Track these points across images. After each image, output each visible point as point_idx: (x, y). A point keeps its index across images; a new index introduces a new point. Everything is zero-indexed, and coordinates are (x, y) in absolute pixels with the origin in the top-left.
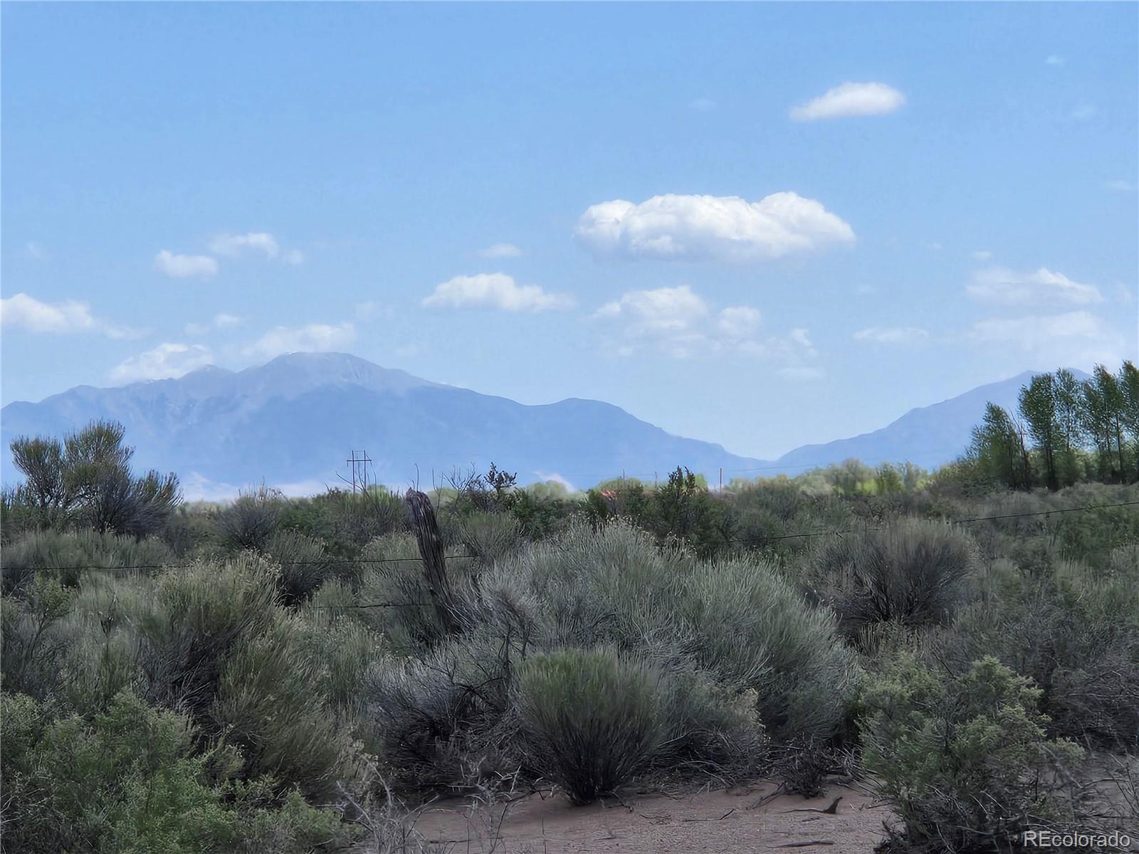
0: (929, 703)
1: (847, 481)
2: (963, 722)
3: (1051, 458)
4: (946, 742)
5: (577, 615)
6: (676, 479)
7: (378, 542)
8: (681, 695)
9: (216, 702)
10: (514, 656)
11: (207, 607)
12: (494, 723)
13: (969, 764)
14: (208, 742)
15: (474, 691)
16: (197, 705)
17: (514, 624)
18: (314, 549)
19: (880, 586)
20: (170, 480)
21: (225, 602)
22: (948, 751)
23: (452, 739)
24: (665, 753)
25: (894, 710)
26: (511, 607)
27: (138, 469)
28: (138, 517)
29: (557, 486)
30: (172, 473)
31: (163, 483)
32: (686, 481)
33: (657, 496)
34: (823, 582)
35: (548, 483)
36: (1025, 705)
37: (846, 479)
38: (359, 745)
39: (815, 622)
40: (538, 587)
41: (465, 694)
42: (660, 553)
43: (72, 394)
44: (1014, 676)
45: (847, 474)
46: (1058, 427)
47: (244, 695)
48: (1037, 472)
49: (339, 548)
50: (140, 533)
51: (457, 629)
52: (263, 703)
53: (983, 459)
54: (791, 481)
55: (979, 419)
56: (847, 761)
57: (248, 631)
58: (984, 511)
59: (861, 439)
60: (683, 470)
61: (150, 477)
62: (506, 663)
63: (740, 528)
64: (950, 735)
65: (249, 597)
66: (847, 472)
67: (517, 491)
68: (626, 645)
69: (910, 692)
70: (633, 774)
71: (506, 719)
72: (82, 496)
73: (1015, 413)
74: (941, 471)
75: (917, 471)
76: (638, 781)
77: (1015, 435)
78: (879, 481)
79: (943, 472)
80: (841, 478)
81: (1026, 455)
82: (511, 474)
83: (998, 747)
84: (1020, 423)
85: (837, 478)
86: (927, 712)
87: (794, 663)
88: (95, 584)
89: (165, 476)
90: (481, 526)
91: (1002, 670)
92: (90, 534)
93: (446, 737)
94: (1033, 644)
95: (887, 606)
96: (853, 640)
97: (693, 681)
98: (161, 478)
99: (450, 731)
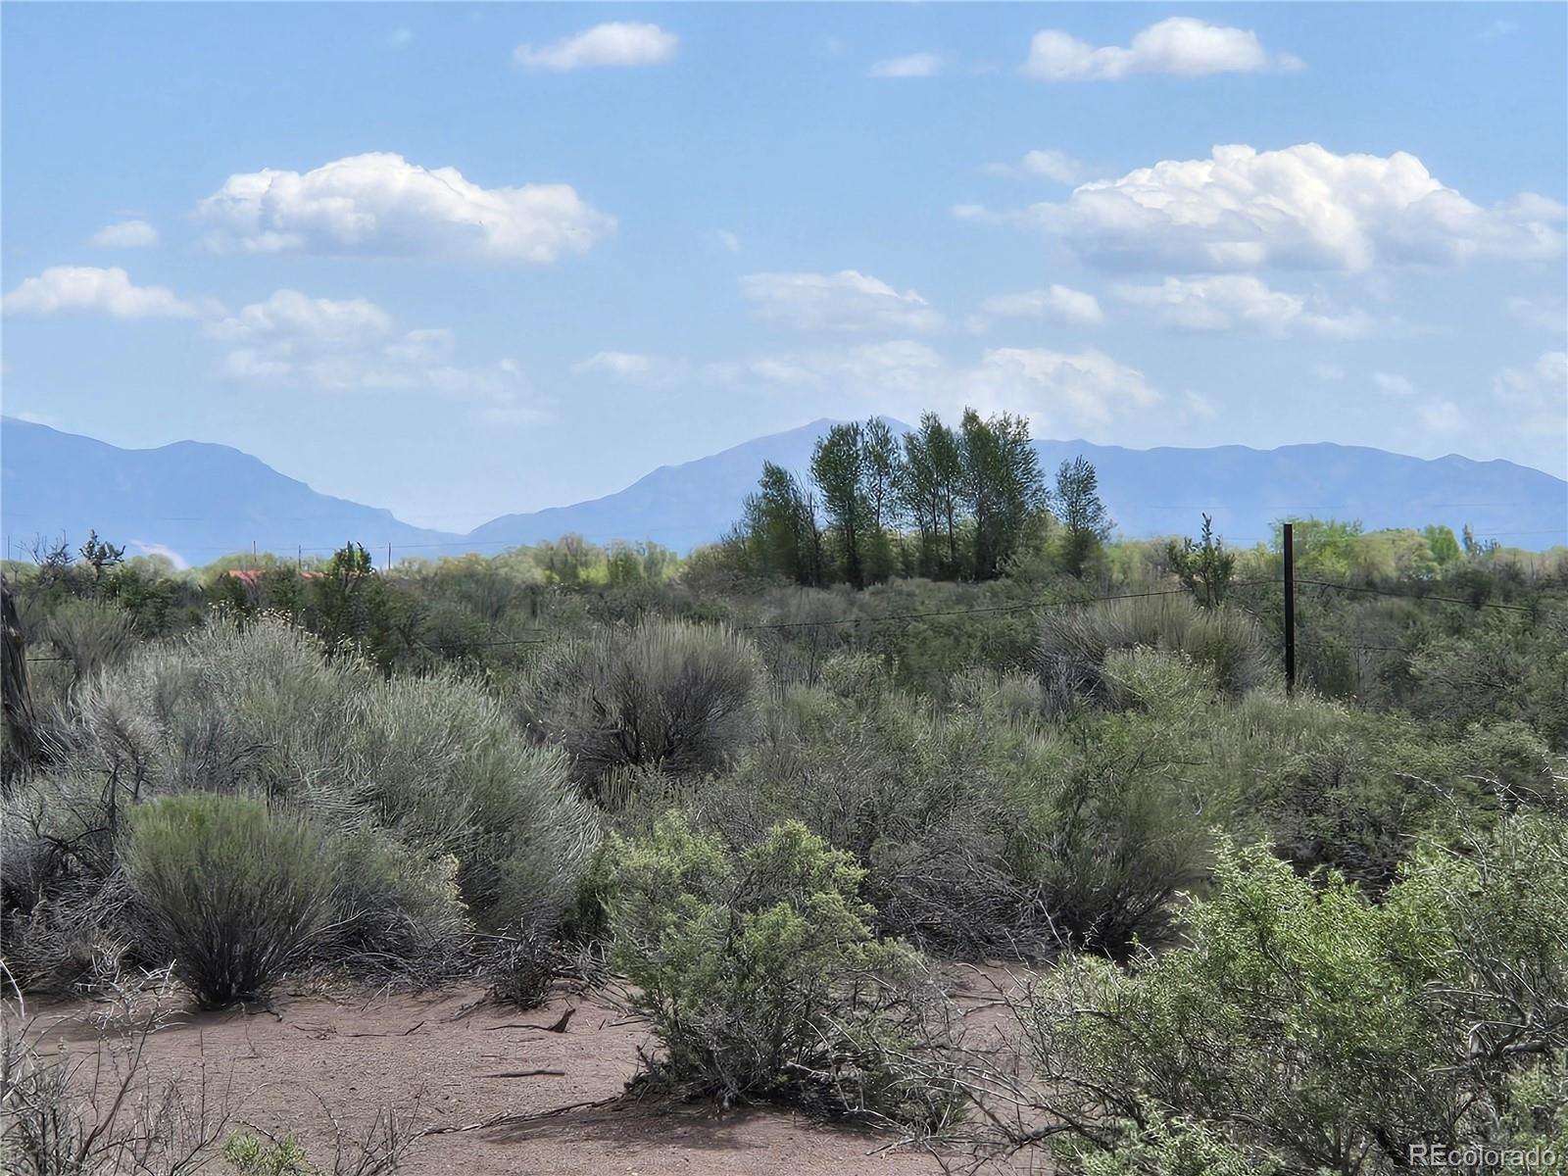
0: (707, 882)
1: (565, 564)
2: (754, 911)
3: (854, 542)
4: (731, 939)
5: (210, 746)
6: (345, 559)
8: (354, 861)
10: (123, 798)
12: (93, 892)
13: (761, 969)
15: (66, 847)
17: (124, 755)
19: (629, 715)
22: (732, 951)
23: (35, 910)
24: (330, 940)
25: (658, 892)
26: (120, 732)
29: (165, 561)
32: (358, 564)
33: (316, 582)
34: (550, 709)
35: (151, 556)
36: (842, 892)
37: (565, 563)
39: (540, 765)
40: (163, 709)
41: (54, 850)
42: (328, 663)
44: (827, 850)
45: (566, 555)
46: (864, 499)
48: (833, 560)
51: (42, 759)
53: (757, 540)
54: (486, 561)
55: (753, 485)
56: (584, 958)
58: (767, 615)
59: (586, 508)
60: (356, 547)
62: (112, 809)
63: (429, 630)
64: (736, 928)
66: (566, 551)
67: (125, 571)
68: (278, 789)
69: (682, 868)
70: (283, 970)
71: (110, 888)
73: (803, 478)
74: (698, 557)
75: (663, 553)
76: (289, 978)
77: (804, 508)
78: (613, 566)
79: (702, 557)
80: (557, 561)
81: (817, 535)
82: (118, 548)
83: (804, 947)
84: (810, 490)
85: (552, 560)
86: (703, 896)
87: (510, 820)
90: (76, 616)
91: (809, 840)
93: (27, 909)
94: (846, 804)
95: (637, 744)
96: (591, 791)
97: (368, 842)
99: (33, 900)
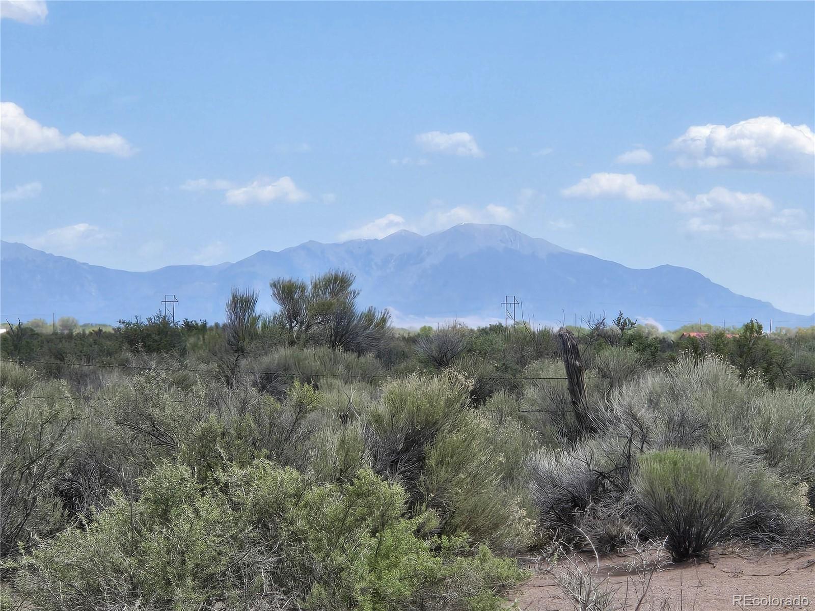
5: (681, 424)
6: (749, 328)
7: (535, 364)
8: (755, 484)
9: (422, 478)
10: (635, 451)
11: (418, 409)
12: (618, 499)
14: (415, 505)
15: (604, 476)
16: (408, 479)
17: (636, 429)
18: (489, 368)
20: (384, 314)
21: (432, 406)
23: (587, 509)
24: (741, 526)
26: (634, 417)
27: (361, 305)
28: (360, 339)
29: (653, 327)
30: (386, 309)
31: (378, 316)
32: (756, 330)
33: (735, 339)
35: (647, 325)
38: (524, 512)
40: (653, 403)
41: (598, 477)
42: (742, 382)
43: (303, 247)
47: (442, 473)
49: (506, 368)
50: (360, 352)
51: (593, 430)
52: (456, 479)
57: (447, 426)
60: (755, 321)
61: (370, 311)
62: (629, 457)
63: (793, 365)
65: (449, 403)
68: (715, 447)
70: (716, 541)
71: (627, 498)
72: (319, 323)
76: (719, 546)
82: (632, 321)
88: (330, 387)
89: (380, 311)
90: (611, 356)
92: (325, 350)
93: (583, 508)
97: (762, 475)
98: (377, 312)
99: (586, 503)
